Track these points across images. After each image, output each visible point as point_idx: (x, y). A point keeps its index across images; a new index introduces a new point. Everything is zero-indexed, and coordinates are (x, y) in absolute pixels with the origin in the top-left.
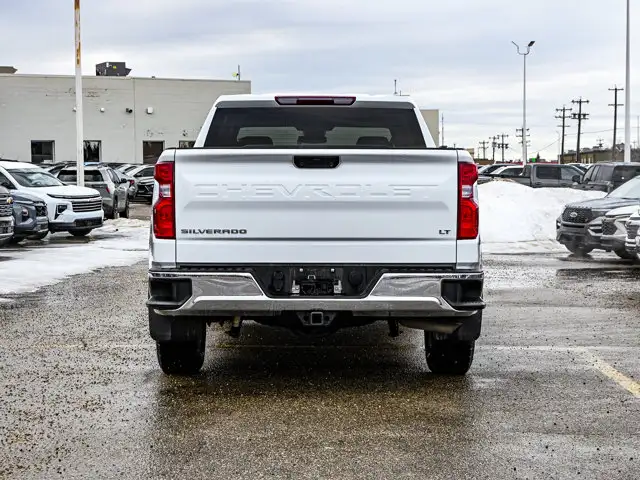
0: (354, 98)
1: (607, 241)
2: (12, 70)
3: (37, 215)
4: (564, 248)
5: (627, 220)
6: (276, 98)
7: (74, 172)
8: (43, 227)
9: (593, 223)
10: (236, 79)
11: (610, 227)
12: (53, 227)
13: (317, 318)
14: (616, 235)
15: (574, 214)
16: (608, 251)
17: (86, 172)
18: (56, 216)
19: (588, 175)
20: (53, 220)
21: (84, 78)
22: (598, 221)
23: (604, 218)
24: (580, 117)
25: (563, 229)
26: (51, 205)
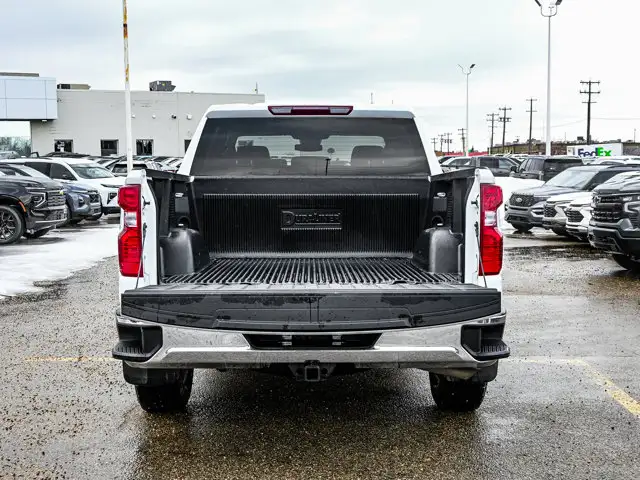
0: (351, 108)
1: (549, 223)
2: (87, 87)
3: (91, 202)
4: (510, 226)
5: (567, 205)
6: (270, 108)
7: (125, 166)
8: (96, 210)
9: (534, 206)
10: (255, 93)
11: (551, 212)
12: (105, 210)
13: (312, 373)
14: (556, 218)
15: (519, 200)
16: (546, 228)
17: (135, 165)
18: (109, 202)
19: (522, 166)
20: (105, 205)
21: (132, 93)
22: (541, 205)
23: (545, 203)
24: (505, 120)
25: (510, 211)
26: (104, 194)
